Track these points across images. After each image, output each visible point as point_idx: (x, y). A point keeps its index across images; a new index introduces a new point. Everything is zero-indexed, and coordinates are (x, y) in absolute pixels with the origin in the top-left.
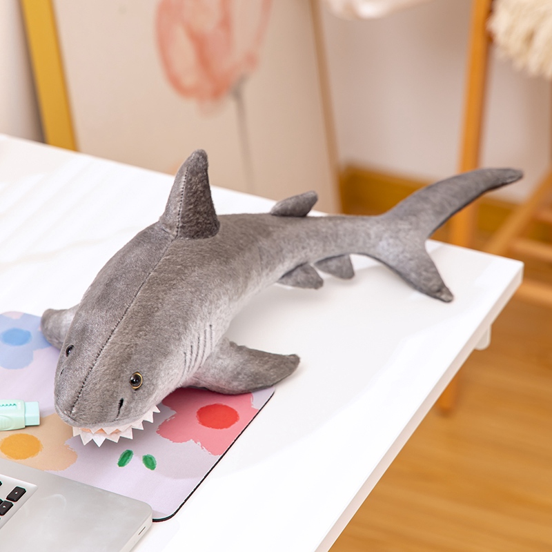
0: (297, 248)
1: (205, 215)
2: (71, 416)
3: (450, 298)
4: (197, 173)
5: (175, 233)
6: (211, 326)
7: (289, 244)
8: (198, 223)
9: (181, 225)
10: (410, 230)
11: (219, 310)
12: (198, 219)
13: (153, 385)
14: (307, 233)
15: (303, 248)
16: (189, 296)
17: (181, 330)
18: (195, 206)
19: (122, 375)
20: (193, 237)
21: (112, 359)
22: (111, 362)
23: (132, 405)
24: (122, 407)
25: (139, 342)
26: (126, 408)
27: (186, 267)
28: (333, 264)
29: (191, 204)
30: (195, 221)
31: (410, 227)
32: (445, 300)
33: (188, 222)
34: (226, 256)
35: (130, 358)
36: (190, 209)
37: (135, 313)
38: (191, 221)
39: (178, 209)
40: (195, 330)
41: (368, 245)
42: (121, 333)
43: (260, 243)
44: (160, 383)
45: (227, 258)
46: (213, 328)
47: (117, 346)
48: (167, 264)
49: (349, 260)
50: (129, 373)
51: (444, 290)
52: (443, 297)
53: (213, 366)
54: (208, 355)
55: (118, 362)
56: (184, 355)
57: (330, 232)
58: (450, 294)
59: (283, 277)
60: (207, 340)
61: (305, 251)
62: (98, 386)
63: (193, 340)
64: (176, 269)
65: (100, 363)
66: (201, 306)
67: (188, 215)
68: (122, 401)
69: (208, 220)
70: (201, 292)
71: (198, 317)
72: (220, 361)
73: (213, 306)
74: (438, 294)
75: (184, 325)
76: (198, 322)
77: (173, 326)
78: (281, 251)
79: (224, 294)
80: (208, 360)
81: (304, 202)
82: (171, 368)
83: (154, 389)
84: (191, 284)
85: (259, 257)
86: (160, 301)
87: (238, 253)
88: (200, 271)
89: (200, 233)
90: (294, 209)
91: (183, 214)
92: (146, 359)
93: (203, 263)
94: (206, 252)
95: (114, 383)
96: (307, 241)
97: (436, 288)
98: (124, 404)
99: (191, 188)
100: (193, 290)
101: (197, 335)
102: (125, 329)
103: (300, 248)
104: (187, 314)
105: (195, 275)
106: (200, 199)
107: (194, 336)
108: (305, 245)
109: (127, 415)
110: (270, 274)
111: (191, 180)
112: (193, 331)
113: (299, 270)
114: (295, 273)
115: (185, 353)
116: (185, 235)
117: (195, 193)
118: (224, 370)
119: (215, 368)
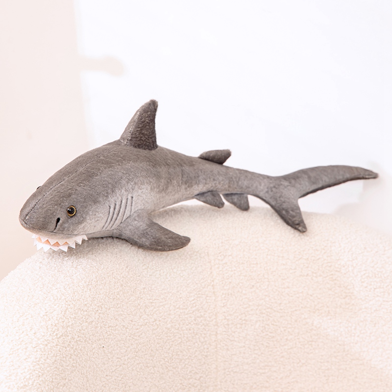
0: (210, 178)
1: (147, 137)
2: (25, 220)
3: (304, 230)
4: (148, 112)
5: (125, 143)
6: (132, 197)
7: (204, 174)
8: (141, 140)
9: (130, 139)
10: (288, 186)
11: (141, 191)
12: (141, 137)
13: (83, 217)
14: (219, 172)
15: (214, 180)
16: (120, 174)
17: (109, 191)
18: (141, 130)
19: (62, 204)
20: (136, 147)
21: (58, 192)
22: (57, 194)
23: (66, 225)
24: (59, 223)
25: (79, 189)
26: (61, 225)
27: (124, 160)
28: (235, 198)
29: (139, 128)
30: (139, 138)
31: (289, 184)
32: (301, 230)
33: (134, 138)
34: (154, 163)
35: (70, 196)
36: (138, 130)
37: (82, 173)
38: (137, 137)
39: (131, 129)
40: (119, 195)
41: (259, 190)
42: (68, 181)
43: (184, 168)
44: (88, 218)
45: (155, 164)
46: (133, 199)
47: (64, 187)
48: (113, 155)
49: (247, 198)
50: (67, 204)
51: (302, 224)
52: (300, 228)
53: (131, 224)
54: (128, 216)
55: (62, 196)
56: (108, 207)
57: (235, 176)
58: (305, 227)
59: (198, 195)
60: (128, 205)
61: (215, 182)
62: (44, 206)
63: (117, 201)
64: (117, 159)
65: (50, 194)
66: (128, 183)
67: (136, 134)
68: (58, 220)
69: (148, 140)
70: (130, 175)
71: (124, 188)
72: (136, 222)
73: (137, 186)
74: (297, 226)
75: (112, 189)
76: (123, 191)
77: (104, 187)
78: (198, 177)
79: (147, 183)
80: (128, 220)
81: (221, 154)
82: (98, 212)
83: (82, 220)
84: (124, 169)
85: (181, 175)
86: (100, 171)
87: (165, 166)
88: (133, 164)
89: (141, 146)
90: (214, 157)
91: (132, 133)
92: (81, 200)
93: (137, 161)
94: (141, 156)
95: (56, 207)
96: (218, 176)
97: (297, 222)
98: (60, 221)
99: (141, 119)
100: (124, 172)
101: (120, 198)
102: (72, 180)
103: (212, 179)
104: (116, 184)
105: (129, 165)
106: (146, 126)
107: (118, 198)
108: (216, 178)
109: (62, 231)
110: (188, 189)
111: (142, 114)
112: (118, 195)
113: (209, 193)
114: (206, 195)
115: (110, 207)
116: (131, 145)
117: (143, 122)
118: (137, 228)
119: (132, 225)
